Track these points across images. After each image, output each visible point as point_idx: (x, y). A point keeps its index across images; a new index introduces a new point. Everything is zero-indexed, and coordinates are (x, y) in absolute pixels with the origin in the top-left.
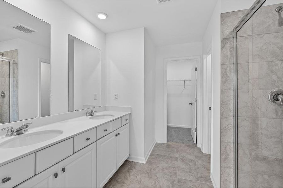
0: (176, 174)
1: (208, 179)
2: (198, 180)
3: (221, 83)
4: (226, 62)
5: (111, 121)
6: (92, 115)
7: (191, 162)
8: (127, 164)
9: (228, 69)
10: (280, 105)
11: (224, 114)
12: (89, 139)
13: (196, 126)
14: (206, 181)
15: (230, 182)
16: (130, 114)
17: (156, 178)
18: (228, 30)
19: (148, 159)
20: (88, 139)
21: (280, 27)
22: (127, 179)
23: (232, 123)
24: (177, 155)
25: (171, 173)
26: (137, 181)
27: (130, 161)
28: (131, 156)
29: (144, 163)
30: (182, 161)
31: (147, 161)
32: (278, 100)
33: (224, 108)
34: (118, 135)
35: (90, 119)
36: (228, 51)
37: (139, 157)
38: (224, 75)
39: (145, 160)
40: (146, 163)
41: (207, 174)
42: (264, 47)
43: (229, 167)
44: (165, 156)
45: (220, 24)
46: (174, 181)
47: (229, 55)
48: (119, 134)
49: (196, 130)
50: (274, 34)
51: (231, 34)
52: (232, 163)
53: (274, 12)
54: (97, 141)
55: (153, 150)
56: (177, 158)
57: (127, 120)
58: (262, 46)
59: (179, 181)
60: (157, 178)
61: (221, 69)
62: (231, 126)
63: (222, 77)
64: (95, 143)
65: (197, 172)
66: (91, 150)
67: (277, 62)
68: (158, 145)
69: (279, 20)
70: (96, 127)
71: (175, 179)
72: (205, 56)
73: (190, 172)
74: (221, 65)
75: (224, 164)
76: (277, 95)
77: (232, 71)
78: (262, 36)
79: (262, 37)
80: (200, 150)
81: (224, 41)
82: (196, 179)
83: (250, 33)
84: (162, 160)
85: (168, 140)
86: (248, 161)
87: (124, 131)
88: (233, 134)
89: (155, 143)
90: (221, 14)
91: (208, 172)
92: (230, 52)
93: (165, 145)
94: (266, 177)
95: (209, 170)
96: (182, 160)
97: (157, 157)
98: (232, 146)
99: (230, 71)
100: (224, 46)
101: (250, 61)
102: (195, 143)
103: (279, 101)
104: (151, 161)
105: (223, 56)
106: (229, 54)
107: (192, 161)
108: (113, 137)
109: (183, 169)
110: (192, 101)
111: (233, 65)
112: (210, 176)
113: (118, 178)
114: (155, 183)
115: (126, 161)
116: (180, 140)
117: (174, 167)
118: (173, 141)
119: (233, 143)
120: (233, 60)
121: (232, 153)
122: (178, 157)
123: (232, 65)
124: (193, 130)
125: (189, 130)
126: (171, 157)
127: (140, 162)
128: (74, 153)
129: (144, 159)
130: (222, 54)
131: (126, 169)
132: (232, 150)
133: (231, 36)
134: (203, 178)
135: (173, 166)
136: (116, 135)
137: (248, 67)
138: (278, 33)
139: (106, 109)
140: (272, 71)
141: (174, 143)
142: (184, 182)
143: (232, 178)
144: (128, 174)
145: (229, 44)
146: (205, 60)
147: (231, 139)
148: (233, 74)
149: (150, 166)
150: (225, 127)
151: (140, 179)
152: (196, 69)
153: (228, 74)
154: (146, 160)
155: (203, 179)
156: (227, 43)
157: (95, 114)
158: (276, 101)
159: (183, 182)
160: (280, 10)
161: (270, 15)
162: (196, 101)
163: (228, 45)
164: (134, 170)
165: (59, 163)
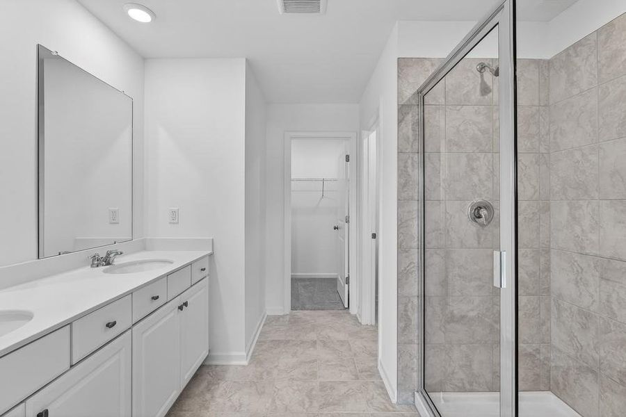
0: (314, 375)
1: (373, 373)
2: (357, 378)
3: (398, 188)
4: (407, 149)
5: (168, 275)
6: (108, 264)
7: (342, 345)
8: (204, 374)
9: (410, 161)
10: (482, 225)
11: (404, 244)
12: (114, 323)
13: (349, 272)
14: (371, 376)
15: (412, 369)
16: (211, 255)
17: (275, 392)
18: (409, 92)
19: (253, 353)
20: (110, 325)
21: (482, 97)
22: (207, 408)
23: (416, 261)
24: (313, 336)
25: (304, 374)
26: (231, 406)
27: (210, 366)
28: (214, 354)
29: (245, 363)
30: (324, 346)
31: (251, 359)
32: (480, 217)
33: (403, 234)
34: (184, 307)
35: (107, 274)
36: (408, 129)
37: (234, 353)
38: (403, 172)
39: (247, 355)
40: (250, 364)
41: (372, 364)
42: (462, 128)
43: (411, 342)
44: (288, 342)
45: (396, 76)
46: (313, 389)
47: (411, 136)
48: (186, 304)
49: (348, 280)
50: (476, 107)
51: (414, 99)
52: (415, 334)
53: (475, 70)
54: (135, 328)
55: (261, 332)
56: (315, 342)
57: (203, 270)
58: (460, 125)
59: (323, 387)
60: (276, 390)
61: (398, 161)
62: (413, 267)
63: (399, 176)
64: (130, 331)
65: (354, 363)
66: (120, 350)
67: (479, 155)
68: (272, 320)
69: (481, 84)
70: (131, 293)
71: (314, 384)
72: (365, 133)
73: (341, 366)
74: (398, 153)
75: (403, 338)
76: (479, 208)
77: (416, 165)
78: (458, 107)
79: (459, 110)
80: (355, 318)
81: (403, 109)
82: (353, 377)
83: (442, 101)
84: (284, 350)
85: (293, 308)
86: (439, 326)
87: (197, 297)
88: (417, 280)
89: (265, 317)
90: (399, 58)
91: (374, 358)
92: (413, 130)
93: (288, 318)
94: (464, 348)
95: (374, 355)
96: (325, 344)
97: (272, 347)
98: (416, 302)
99: (413, 166)
100: (403, 119)
101: (443, 149)
102: (346, 306)
103: (481, 219)
104: (261, 356)
105: (401, 137)
106: (410, 133)
107: (342, 343)
108: (172, 314)
109: (328, 361)
110: (339, 222)
111: (417, 154)
112: (377, 367)
113: (185, 411)
114: (274, 401)
115: (202, 366)
116: (316, 304)
117: (310, 362)
118: (303, 308)
119: (416, 298)
120: (417, 146)
121: (416, 315)
122: (315, 339)
123: (416, 156)
124: (342, 281)
125: (333, 282)
126: (302, 342)
127: (234, 363)
128: (72, 366)
129: (245, 354)
130: (400, 133)
131: (204, 385)
132: (416, 309)
133: (414, 102)
134: (366, 371)
135: (308, 360)
136: (181, 308)
137: (440, 160)
138: (480, 107)
139: (144, 247)
140: (472, 169)
141: (306, 312)
142: (332, 388)
143: (415, 360)
144: (208, 396)
145: (410, 115)
146: (365, 142)
147: (414, 289)
148: (417, 170)
149: (259, 369)
150: (405, 270)
151: (239, 400)
152: (347, 158)
153: (409, 170)
154: (249, 357)
155: (365, 374)
156: (408, 113)
157: (118, 261)
158: (477, 220)
159: (330, 388)
160: (482, 69)
161: (470, 74)
162: (348, 221)
163: (409, 117)
164: (222, 385)
165: (28, 401)
